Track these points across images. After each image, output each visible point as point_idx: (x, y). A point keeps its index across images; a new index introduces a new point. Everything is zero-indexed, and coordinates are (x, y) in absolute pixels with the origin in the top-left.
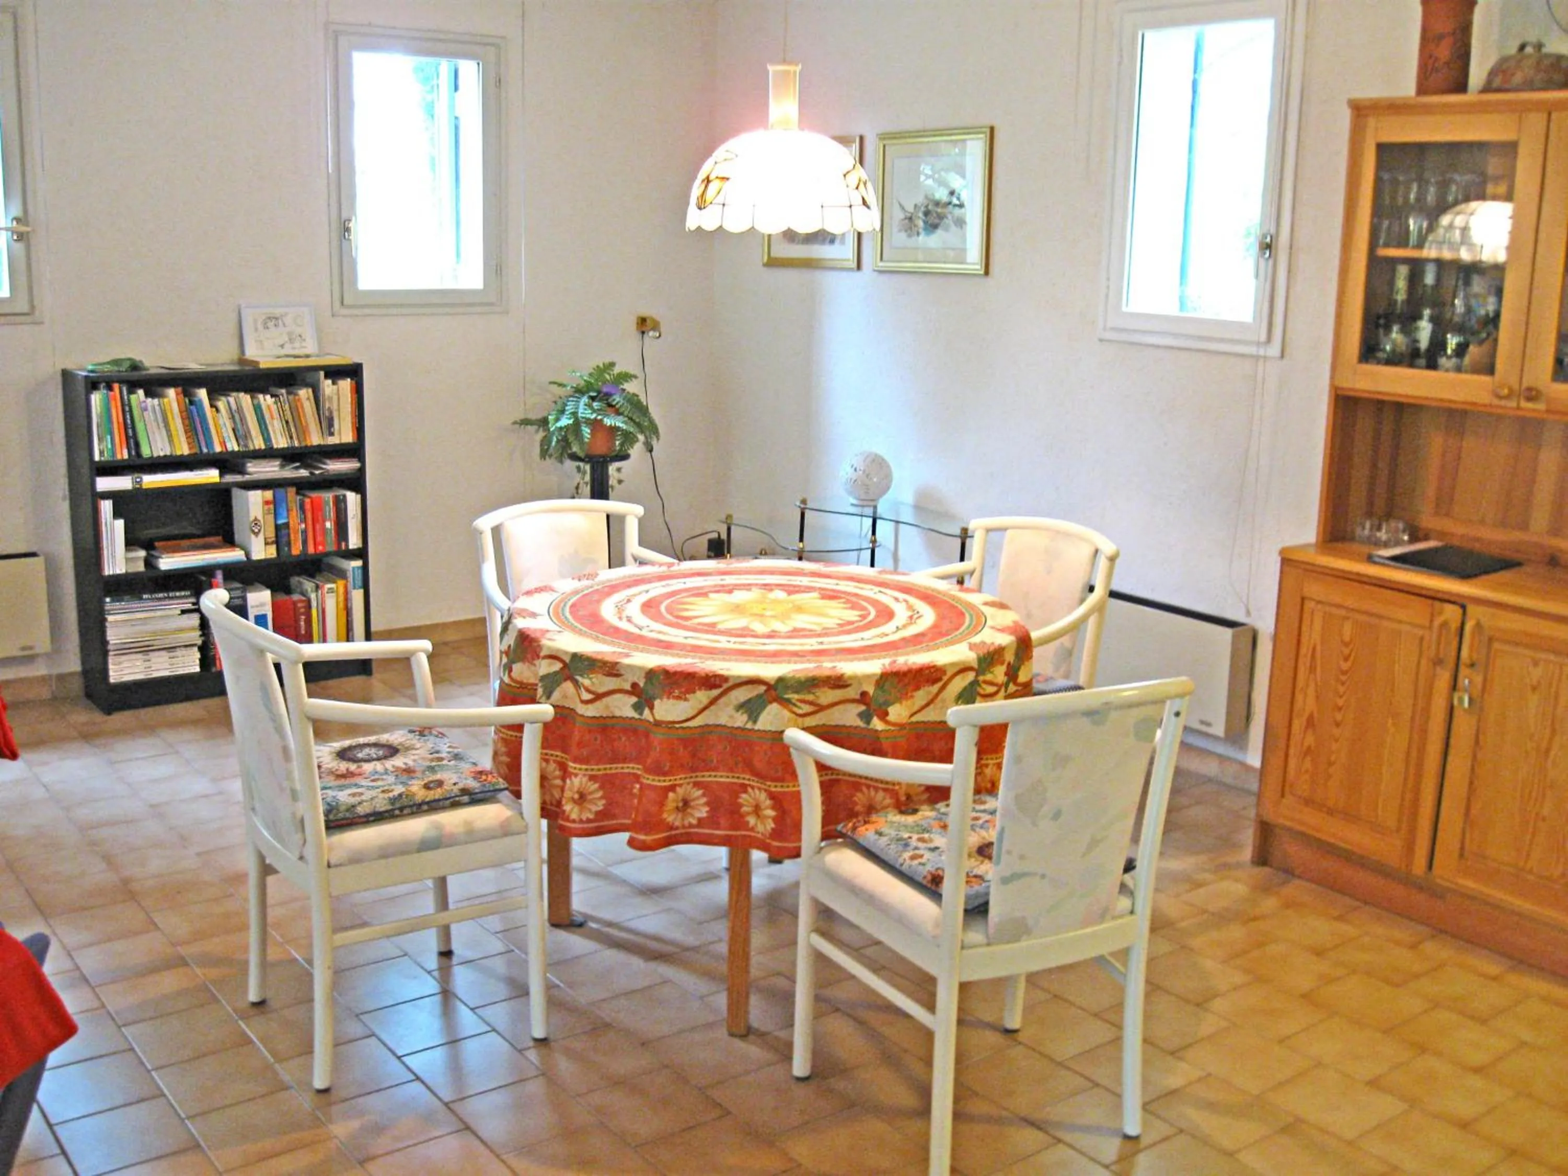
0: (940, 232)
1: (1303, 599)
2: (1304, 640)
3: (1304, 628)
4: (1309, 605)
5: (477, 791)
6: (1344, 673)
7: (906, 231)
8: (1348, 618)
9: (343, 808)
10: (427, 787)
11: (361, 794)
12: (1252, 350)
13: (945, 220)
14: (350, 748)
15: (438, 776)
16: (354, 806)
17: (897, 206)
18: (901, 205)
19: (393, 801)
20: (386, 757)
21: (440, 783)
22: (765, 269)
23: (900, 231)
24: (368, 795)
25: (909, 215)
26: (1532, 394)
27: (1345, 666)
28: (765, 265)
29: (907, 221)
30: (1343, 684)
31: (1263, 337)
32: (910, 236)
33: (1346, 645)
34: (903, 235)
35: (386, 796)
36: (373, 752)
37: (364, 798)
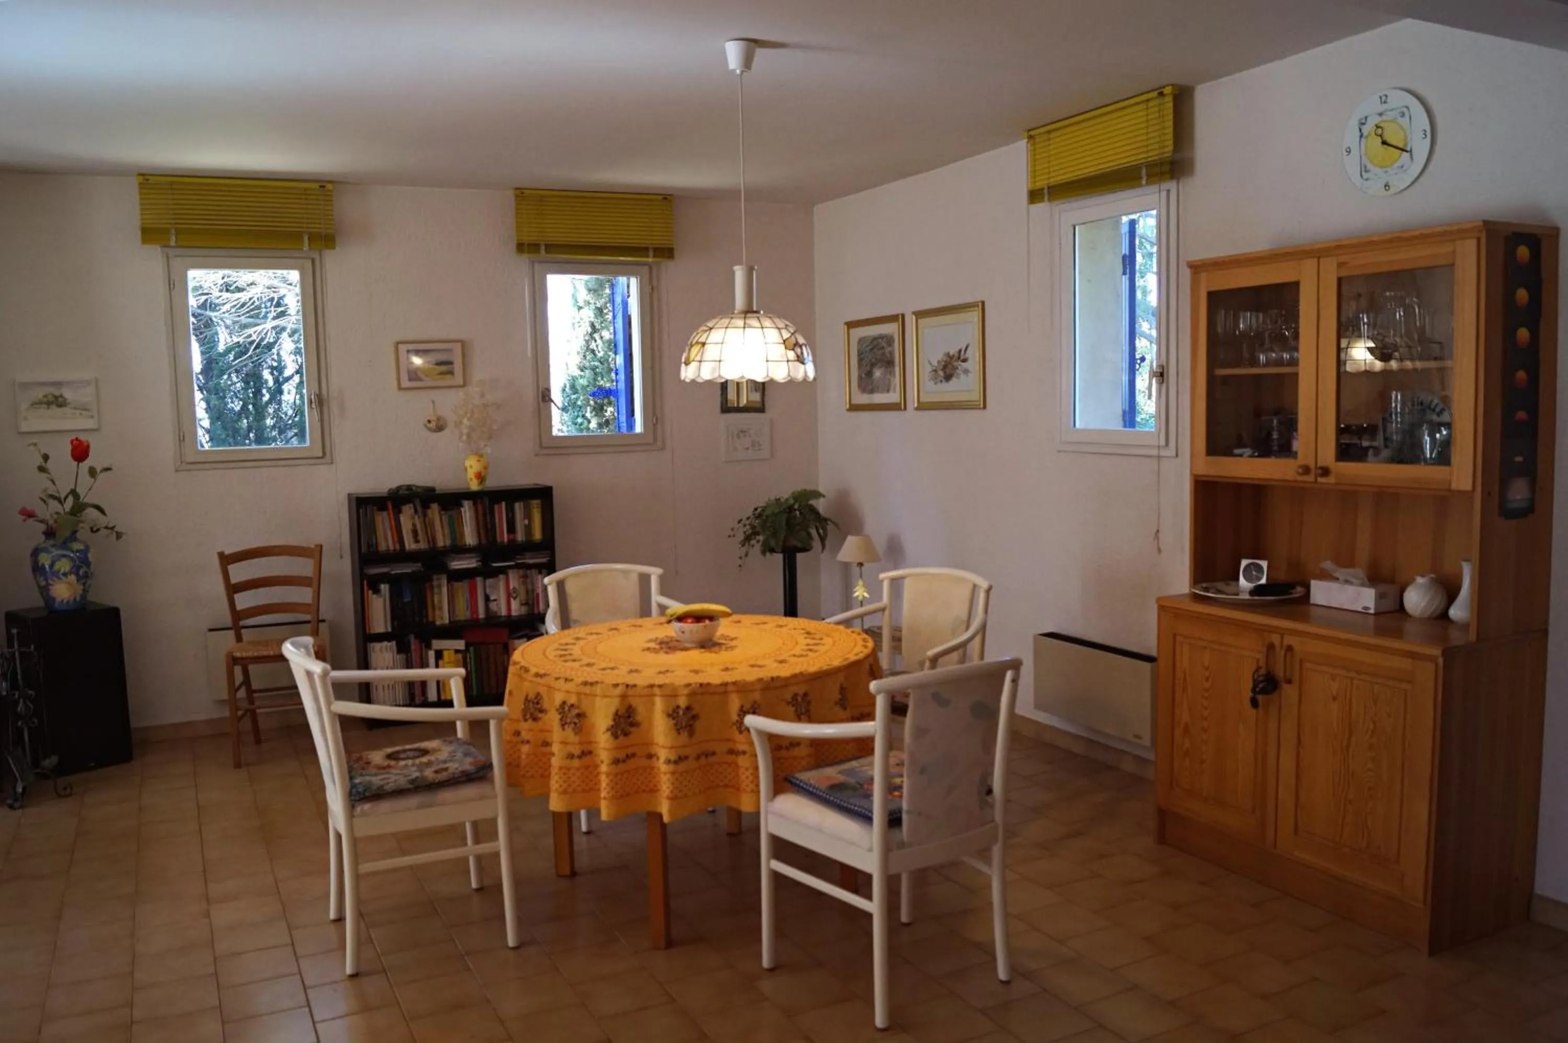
0: (954, 379)
1: (1175, 636)
2: (1178, 665)
3: (1178, 658)
4: (1179, 639)
5: (473, 772)
6: (1207, 690)
7: (933, 380)
8: (1206, 648)
9: (374, 788)
10: (436, 772)
11: (389, 778)
12: (1154, 452)
13: (957, 371)
14: (398, 752)
15: (447, 765)
16: (382, 786)
17: (927, 363)
18: (929, 361)
19: (412, 781)
20: (418, 757)
21: (446, 769)
22: (849, 413)
23: (929, 380)
24: (393, 778)
25: (934, 368)
26: (1325, 472)
27: (1207, 685)
28: (849, 410)
29: (933, 373)
30: (1206, 698)
31: (1163, 442)
32: (936, 383)
33: (1207, 669)
34: (932, 383)
35: (406, 779)
36: (411, 754)
37: (390, 781)
